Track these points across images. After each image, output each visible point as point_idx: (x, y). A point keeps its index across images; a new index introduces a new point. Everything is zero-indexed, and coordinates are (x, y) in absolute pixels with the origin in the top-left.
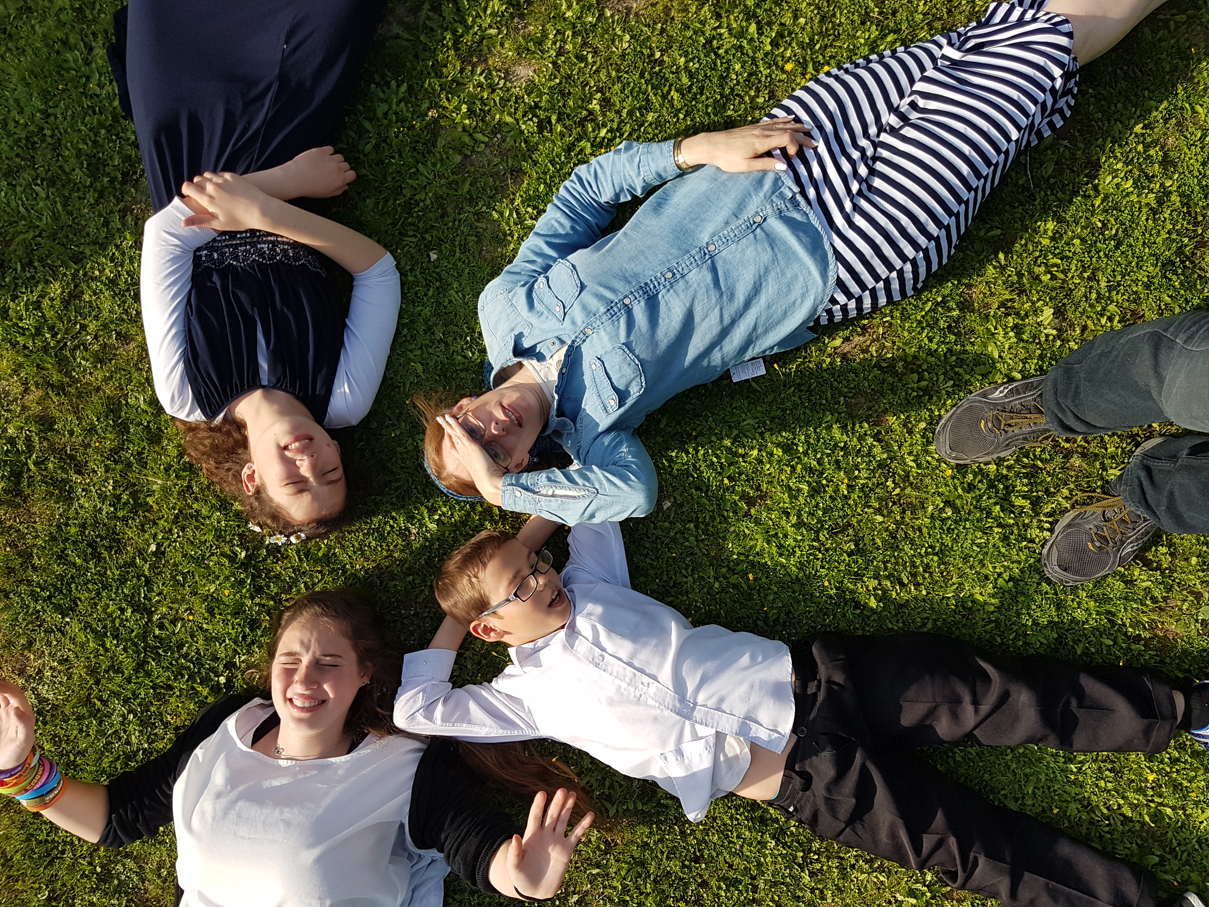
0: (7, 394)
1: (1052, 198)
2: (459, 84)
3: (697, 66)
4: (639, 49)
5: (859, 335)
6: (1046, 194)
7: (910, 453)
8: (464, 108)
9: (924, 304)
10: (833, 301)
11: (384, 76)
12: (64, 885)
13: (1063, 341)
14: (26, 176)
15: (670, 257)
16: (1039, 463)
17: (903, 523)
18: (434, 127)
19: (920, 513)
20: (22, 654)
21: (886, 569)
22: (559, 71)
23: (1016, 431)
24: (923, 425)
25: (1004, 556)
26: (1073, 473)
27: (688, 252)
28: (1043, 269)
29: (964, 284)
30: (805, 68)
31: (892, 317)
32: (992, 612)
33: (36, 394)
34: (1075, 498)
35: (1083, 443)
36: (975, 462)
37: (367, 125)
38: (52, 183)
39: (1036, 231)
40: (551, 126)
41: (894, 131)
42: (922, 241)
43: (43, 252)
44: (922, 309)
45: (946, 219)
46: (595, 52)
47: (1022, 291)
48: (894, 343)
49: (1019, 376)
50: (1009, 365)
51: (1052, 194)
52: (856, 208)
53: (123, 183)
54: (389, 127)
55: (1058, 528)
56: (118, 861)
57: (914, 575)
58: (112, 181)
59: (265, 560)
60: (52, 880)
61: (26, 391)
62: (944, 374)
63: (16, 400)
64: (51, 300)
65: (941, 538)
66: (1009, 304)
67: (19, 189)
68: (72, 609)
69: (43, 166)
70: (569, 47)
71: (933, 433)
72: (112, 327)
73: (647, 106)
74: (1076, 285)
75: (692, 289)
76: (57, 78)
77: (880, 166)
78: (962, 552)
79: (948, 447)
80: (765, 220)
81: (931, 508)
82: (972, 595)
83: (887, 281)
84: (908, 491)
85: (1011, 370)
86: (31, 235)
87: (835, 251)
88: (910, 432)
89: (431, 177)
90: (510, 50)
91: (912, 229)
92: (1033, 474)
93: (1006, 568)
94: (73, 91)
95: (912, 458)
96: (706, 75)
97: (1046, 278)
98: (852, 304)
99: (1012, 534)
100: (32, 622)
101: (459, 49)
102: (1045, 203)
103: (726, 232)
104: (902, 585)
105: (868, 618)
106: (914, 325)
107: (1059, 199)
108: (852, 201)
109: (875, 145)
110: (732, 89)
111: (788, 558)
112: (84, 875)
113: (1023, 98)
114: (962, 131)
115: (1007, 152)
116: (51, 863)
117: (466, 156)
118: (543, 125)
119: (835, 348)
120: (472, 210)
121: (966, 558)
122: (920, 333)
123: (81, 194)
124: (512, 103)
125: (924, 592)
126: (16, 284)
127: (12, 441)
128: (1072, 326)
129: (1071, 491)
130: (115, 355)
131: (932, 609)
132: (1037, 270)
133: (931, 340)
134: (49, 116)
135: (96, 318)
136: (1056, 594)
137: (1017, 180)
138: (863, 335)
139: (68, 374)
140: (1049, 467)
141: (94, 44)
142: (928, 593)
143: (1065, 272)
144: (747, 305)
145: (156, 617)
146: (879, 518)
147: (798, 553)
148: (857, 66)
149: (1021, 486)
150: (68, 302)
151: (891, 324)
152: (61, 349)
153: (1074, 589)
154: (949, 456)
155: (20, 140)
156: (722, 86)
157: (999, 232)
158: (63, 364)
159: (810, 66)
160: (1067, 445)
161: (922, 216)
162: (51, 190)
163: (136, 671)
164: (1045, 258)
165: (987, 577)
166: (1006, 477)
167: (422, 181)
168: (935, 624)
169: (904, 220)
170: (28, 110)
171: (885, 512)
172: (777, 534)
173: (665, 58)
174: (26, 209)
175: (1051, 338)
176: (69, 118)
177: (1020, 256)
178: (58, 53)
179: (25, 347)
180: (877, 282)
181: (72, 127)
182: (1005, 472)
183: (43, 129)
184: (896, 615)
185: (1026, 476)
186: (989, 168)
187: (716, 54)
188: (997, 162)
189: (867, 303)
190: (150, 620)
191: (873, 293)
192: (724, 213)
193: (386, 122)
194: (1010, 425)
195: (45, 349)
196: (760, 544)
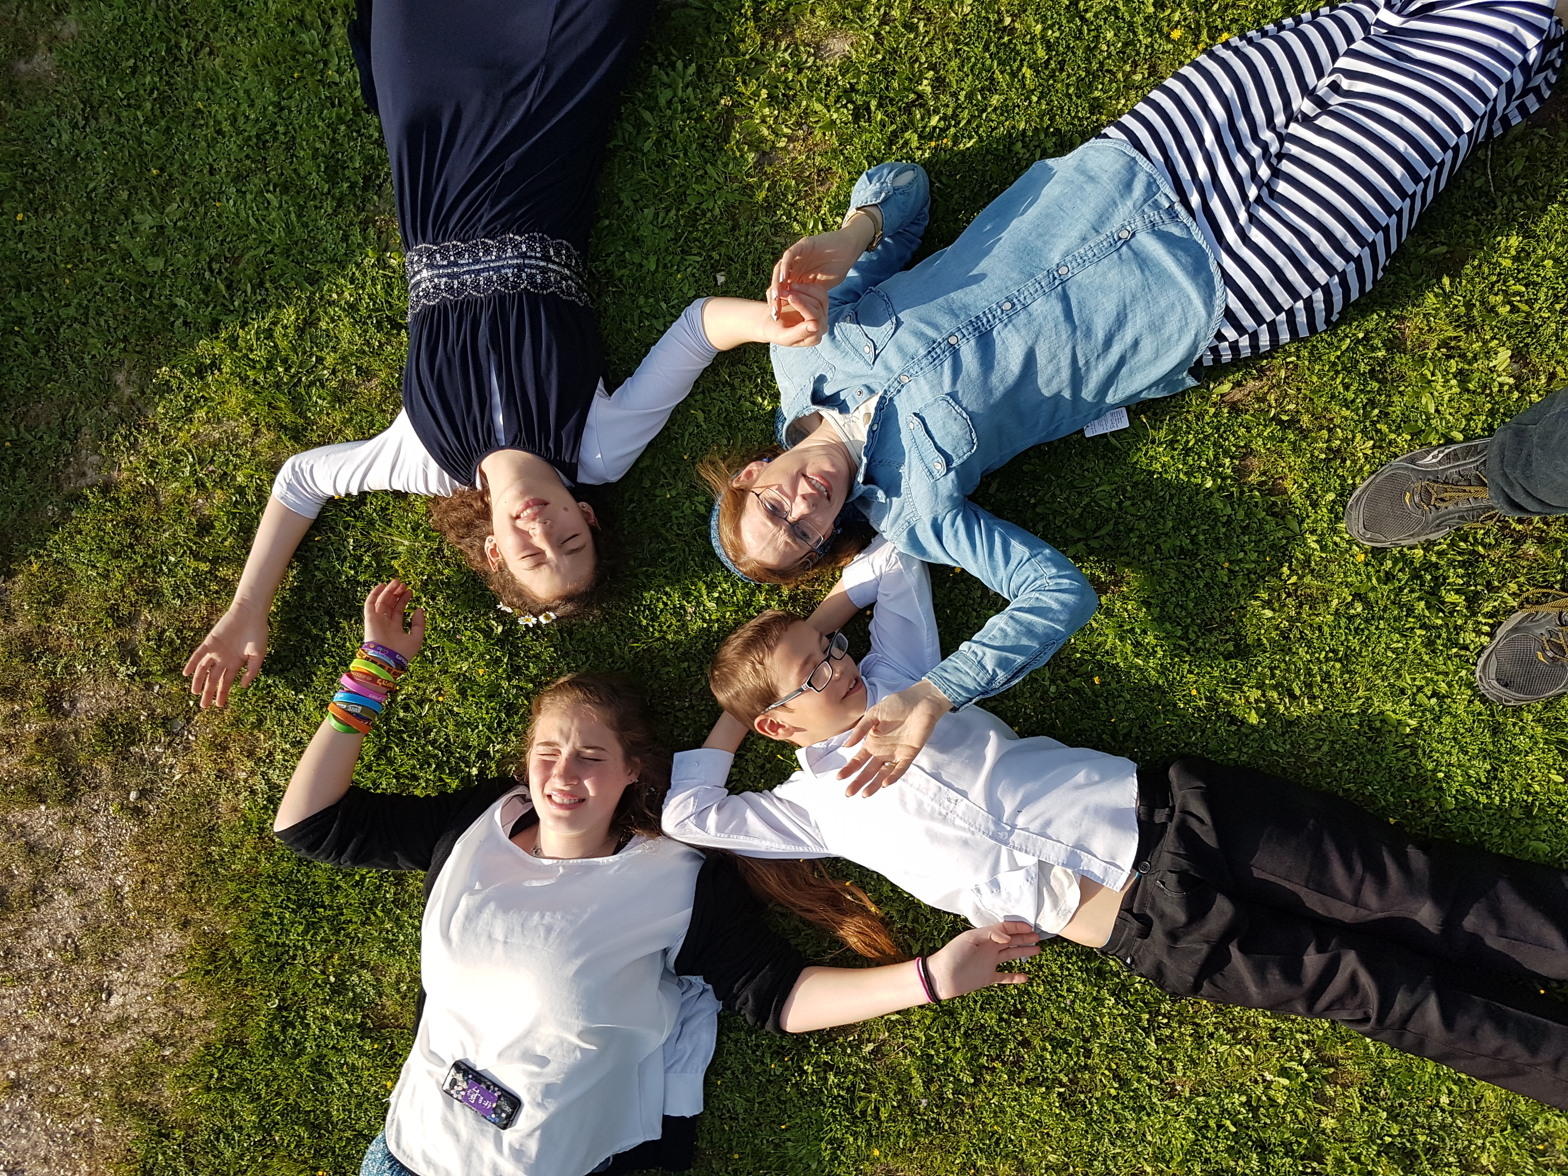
0: (236, 436)
1: (1521, 205)
2: (758, 63)
3: (1057, 34)
4: (983, 14)
5: (1254, 379)
6: (1511, 200)
7: (1313, 532)
8: (764, 93)
9: (1340, 341)
10: (1220, 336)
11: (668, 55)
12: (295, 994)
13: (1522, 392)
14: (257, 181)
15: (1009, 283)
16: (1481, 549)
17: (1298, 620)
18: (728, 118)
19: (1321, 608)
20: (251, 734)
21: (1273, 676)
22: (882, 44)
23: (1451, 508)
24: (1331, 496)
25: (1427, 666)
26: (1525, 563)
27: (1032, 276)
28: (1500, 298)
29: (1395, 316)
30: (1198, 36)
31: (1298, 357)
32: (1408, 735)
33: (267, 437)
34: (1525, 595)
35: (1540, 525)
36: (1397, 545)
37: (647, 115)
38: (285, 190)
39: (1494, 248)
40: (869, 113)
41: (1307, 121)
42: (1338, 262)
43: (275, 271)
44: (1338, 348)
45: (1370, 235)
46: (929, 19)
47: (1470, 327)
48: (1299, 390)
49: (1460, 437)
50: (1448, 422)
51: (1520, 200)
52: (1253, 219)
53: (365, 189)
54: (672, 119)
55: (1501, 632)
56: (354, 972)
57: (1309, 686)
58: (352, 187)
59: (524, 636)
60: (283, 987)
61: (257, 433)
62: (1362, 431)
63: (245, 443)
64: (285, 327)
65: (1346, 639)
66: (1453, 344)
67: (249, 197)
68: (307, 685)
69: (275, 169)
70: (896, 13)
71: (1344, 507)
72: (353, 360)
73: (992, 87)
74: (1544, 320)
75: (1036, 323)
76: (292, 63)
77: (1286, 166)
78: (1373, 659)
79: (1361, 525)
80: (1133, 235)
81: (1335, 602)
82: (1382, 713)
83: (1291, 313)
84: (1308, 579)
85: (1450, 429)
86: (262, 251)
87: (1224, 274)
88: (1315, 505)
89: (721, 180)
90: (822, 18)
91: (1325, 248)
92: (1471, 562)
93: (1429, 681)
94: (309, 79)
95: (1315, 538)
96: (1068, 46)
97: (1504, 310)
98: (1244, 341)
99: (1439, 637)
100: (262, 698)
101: (760, 19)
102: (1509, 212)
103: (1082, 251)
104: (1293, 697)
105: (1247, 736)
106: (1327, 368)
107: (1529, 208)
108: (1247, 211)
109: (1281, 138)
110: (1101, 64)
111: (1146, 659)
112: (316, 985)
113: (1481, 77)
114: (1397, 121)
115: (1456, 148)
116: (281, 969)
117: (764, 153)
118: (860, 113)
119: (1222, 395)
120: (769, 221)
121: (1377, 667)
122: (1333, 379)
123: (317, 203)
124: (822, 86)
125: (1321, 707)
126: (246, 309)
127: (241, 491)
128: (1535, 373)
129: (1520, 586)
130: (355, 393)
131: (1330, 728)
132: (1492, 299)
133: (1347, 387)
134: (282, 109)
135: (334, 349)
136: (1492, 715)
137: (1473, 181)
138: (1260, 378)
139: (302, 415)
140: (1494, 555)
141: (332, 21)
142: (1326, 709)
143: (1530, 303)
144: (1108, 343)
145: (399, 698)
146: (1268, 613)
147: (1160, 653)
148: (1265, 34)
149: (1455, 577)
150: (303, 331)
151: (1296, 366)
152: (295, 385)
153: (1517, 711)
154: (1363, 536)
155: (249, 138)
156: (1088, 60)
157: (1444, 249)
158: (297, 403)
159: (1205, 32)
160: (1519, 527)
161: (1339, 231)
162: (285, 197)
163: (377, 757)
164: (1505, 282)
165: (1403, 692)
166: (1436, 566)
167: (711, 185)
168: (1332, 748)
169: (1315, 236)
170: (259, 103)
171: (1276, 605)
172: (1133, 629)
173: (1017, 25)
174: (257, 220)
175: (1506, 388)
176: (304, 112)
177: (1471, 281)
178: (293, 33)
179: (255, 383)
180: (1277, 314)
181: (308, 122)
182: (1434, 559)
183: (275, 125)
184: (1283, 734)
185: (1462, 564)
186: (1431, 169)
187: (1082, 19)
188: (1443, 161)
189: (1264, 340)
190: (394, 701)
191: (1273, 327)
192: (1081, 226)
193: (669, 113)
194: (1442, 500)
195: (278, 385)
196: (1111, 640)
